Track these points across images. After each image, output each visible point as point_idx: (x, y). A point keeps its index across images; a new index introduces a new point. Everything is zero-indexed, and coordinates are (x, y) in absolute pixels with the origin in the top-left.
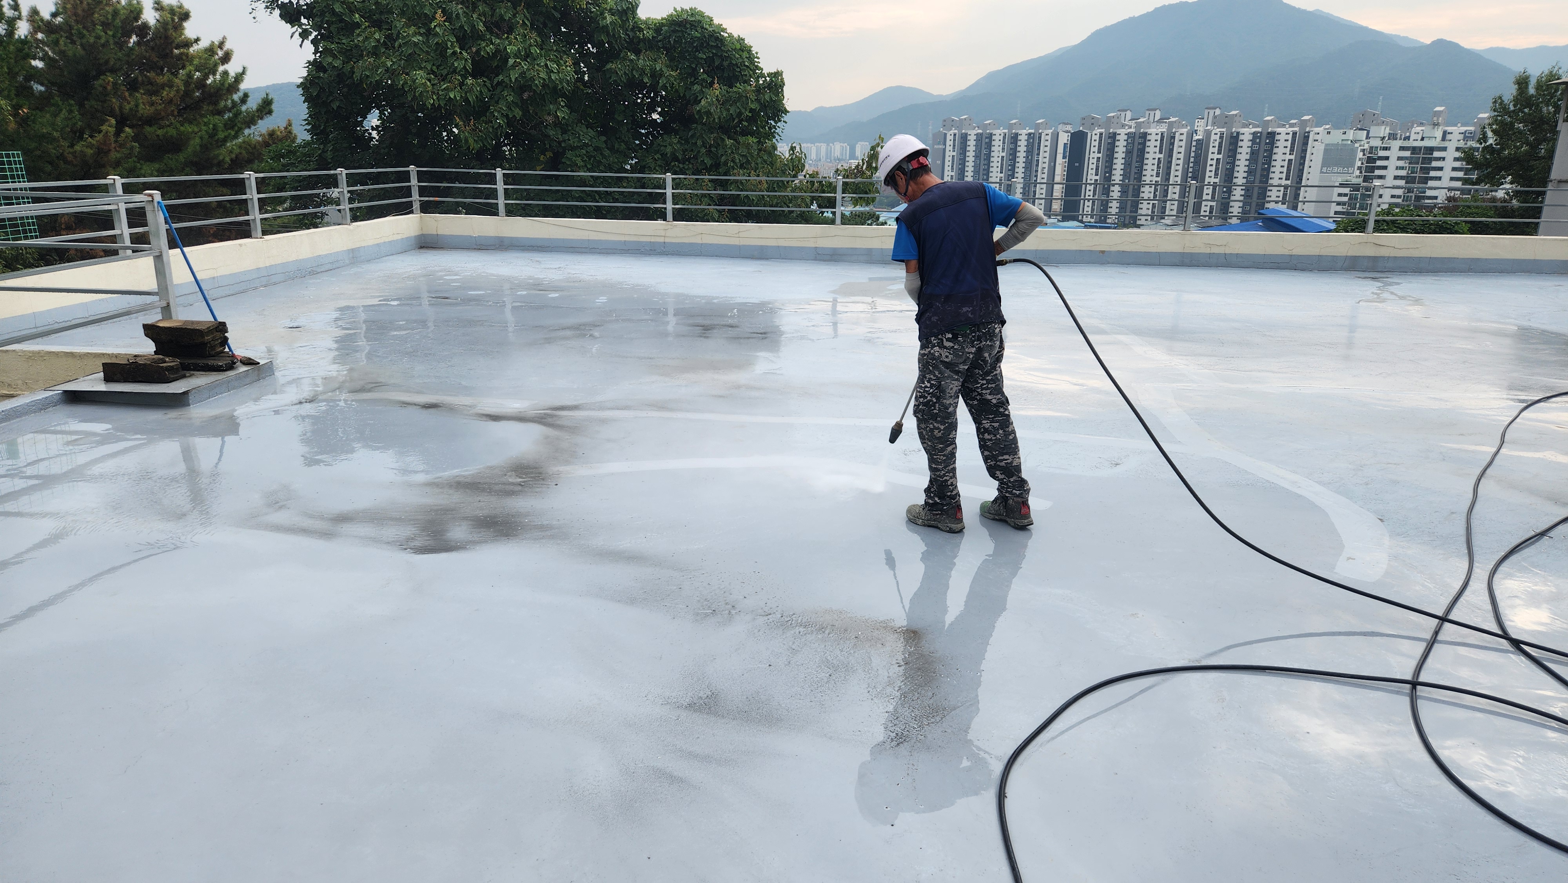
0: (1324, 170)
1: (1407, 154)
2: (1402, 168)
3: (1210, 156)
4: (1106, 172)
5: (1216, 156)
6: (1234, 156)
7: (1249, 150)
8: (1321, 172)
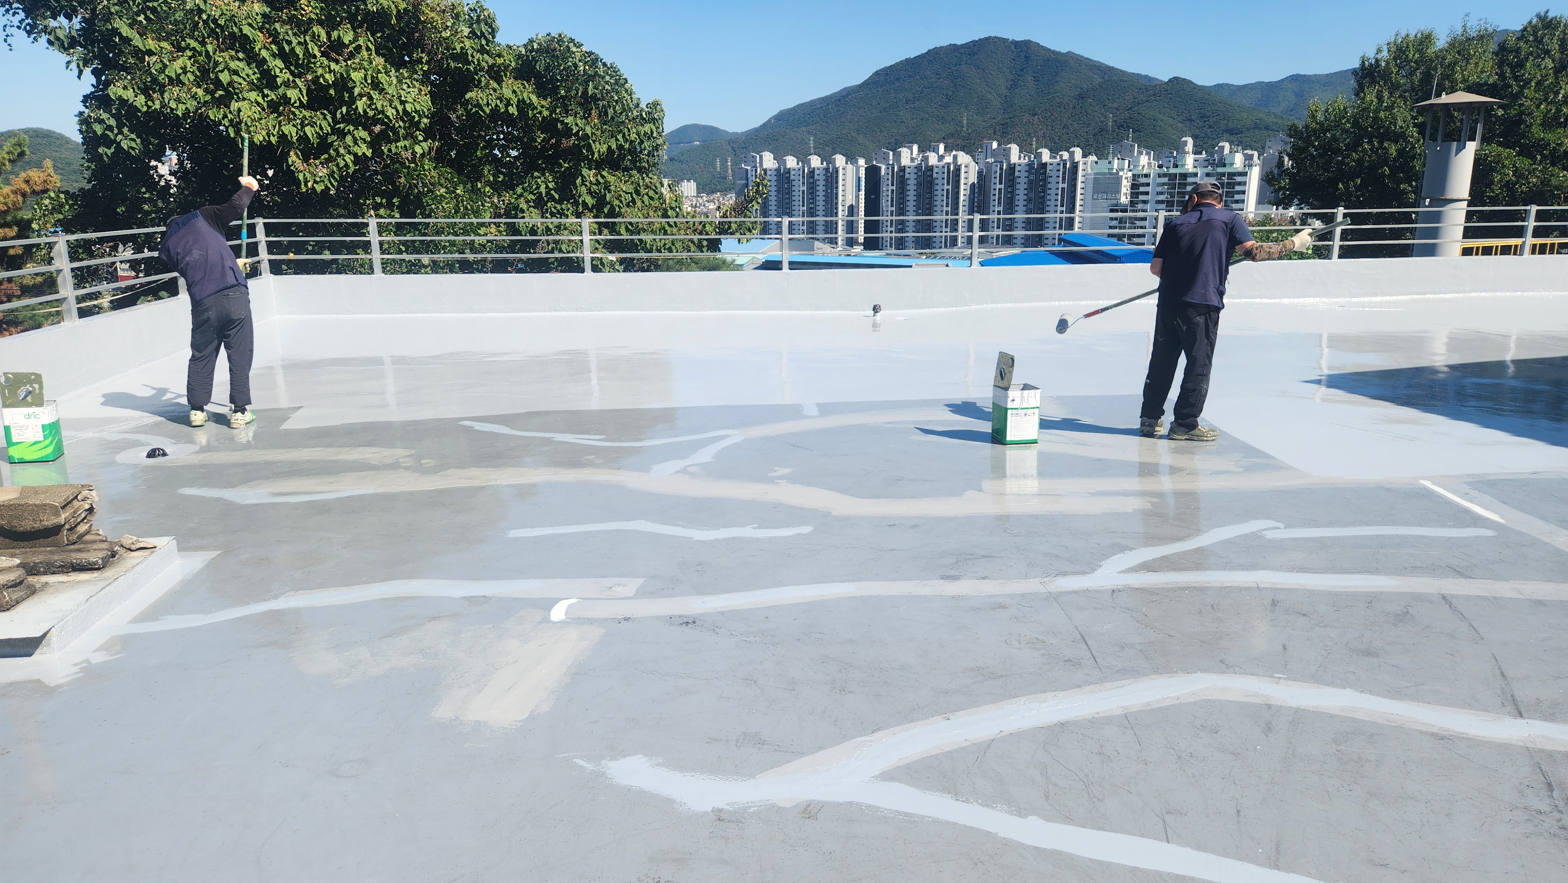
0: (1095, 196)
1: (1165, 180)
2: (1162, 193)
3: (993, 187)
4: (900, 204)
5: (998, 186)
6: (1013, 186)
7: (1026, 180)
8: (1093, 199)
